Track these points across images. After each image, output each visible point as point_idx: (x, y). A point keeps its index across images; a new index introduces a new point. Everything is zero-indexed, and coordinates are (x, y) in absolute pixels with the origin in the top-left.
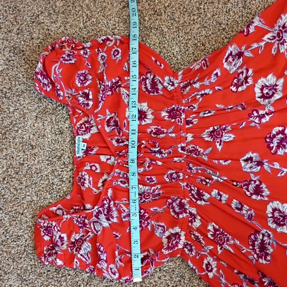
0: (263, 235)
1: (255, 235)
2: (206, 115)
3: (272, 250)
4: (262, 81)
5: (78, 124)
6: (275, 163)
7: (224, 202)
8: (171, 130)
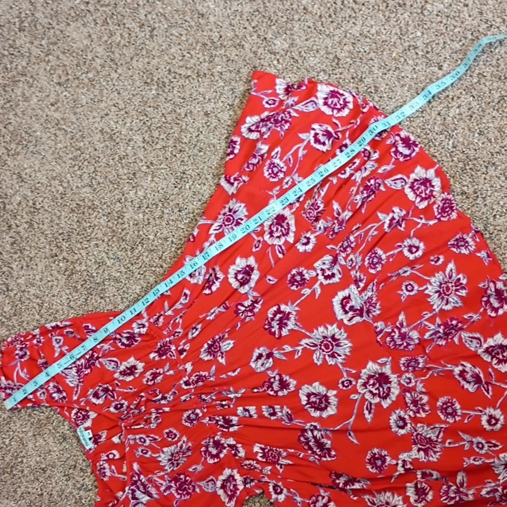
0: (312, 431)
1: (303, 436)
2: (194, 335)
3: (329, 442)
4: (233, 269)
5: (72, 415)
6: (285, 347)
7: (255, 416)
8: (167, 368)
